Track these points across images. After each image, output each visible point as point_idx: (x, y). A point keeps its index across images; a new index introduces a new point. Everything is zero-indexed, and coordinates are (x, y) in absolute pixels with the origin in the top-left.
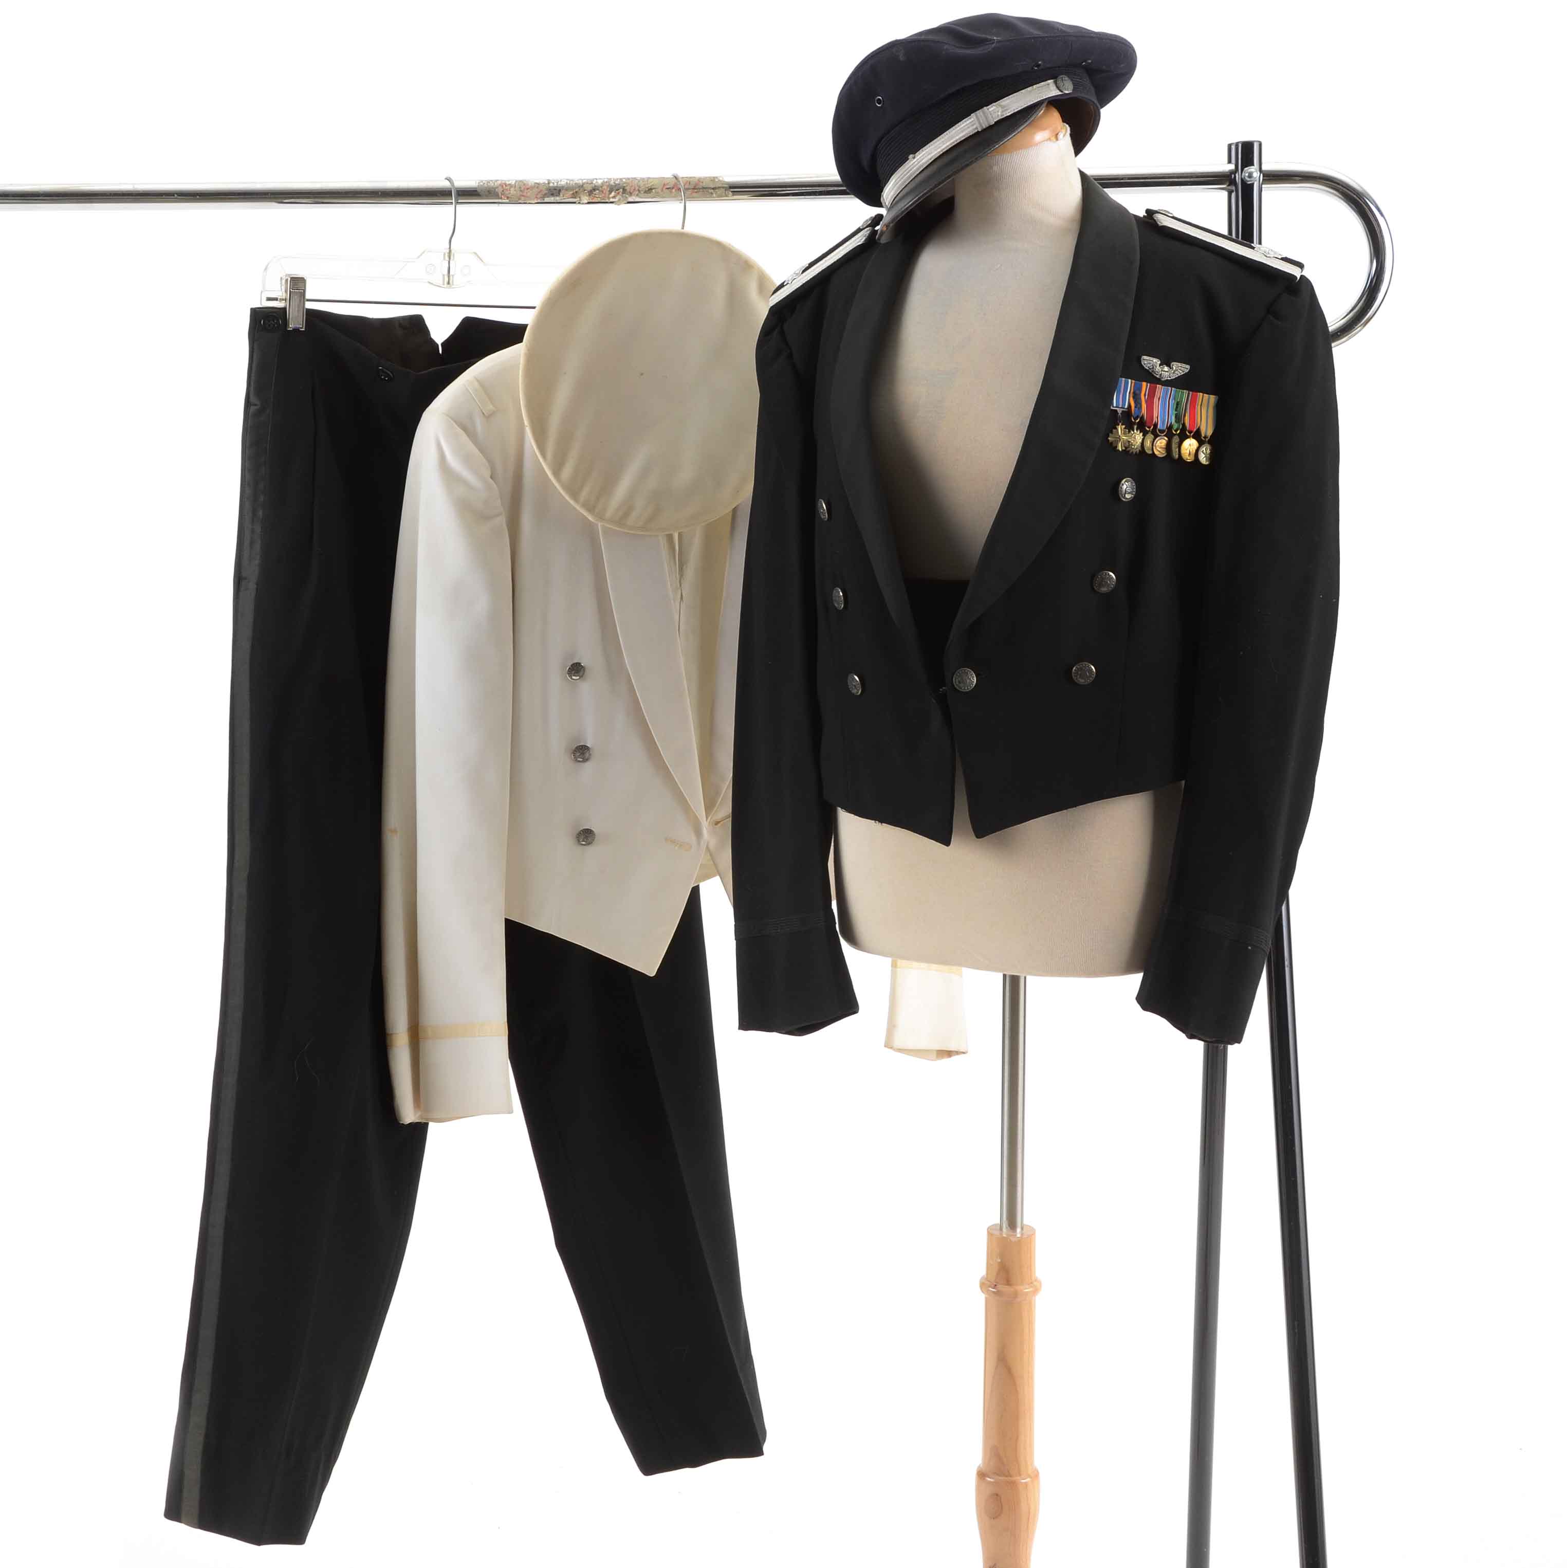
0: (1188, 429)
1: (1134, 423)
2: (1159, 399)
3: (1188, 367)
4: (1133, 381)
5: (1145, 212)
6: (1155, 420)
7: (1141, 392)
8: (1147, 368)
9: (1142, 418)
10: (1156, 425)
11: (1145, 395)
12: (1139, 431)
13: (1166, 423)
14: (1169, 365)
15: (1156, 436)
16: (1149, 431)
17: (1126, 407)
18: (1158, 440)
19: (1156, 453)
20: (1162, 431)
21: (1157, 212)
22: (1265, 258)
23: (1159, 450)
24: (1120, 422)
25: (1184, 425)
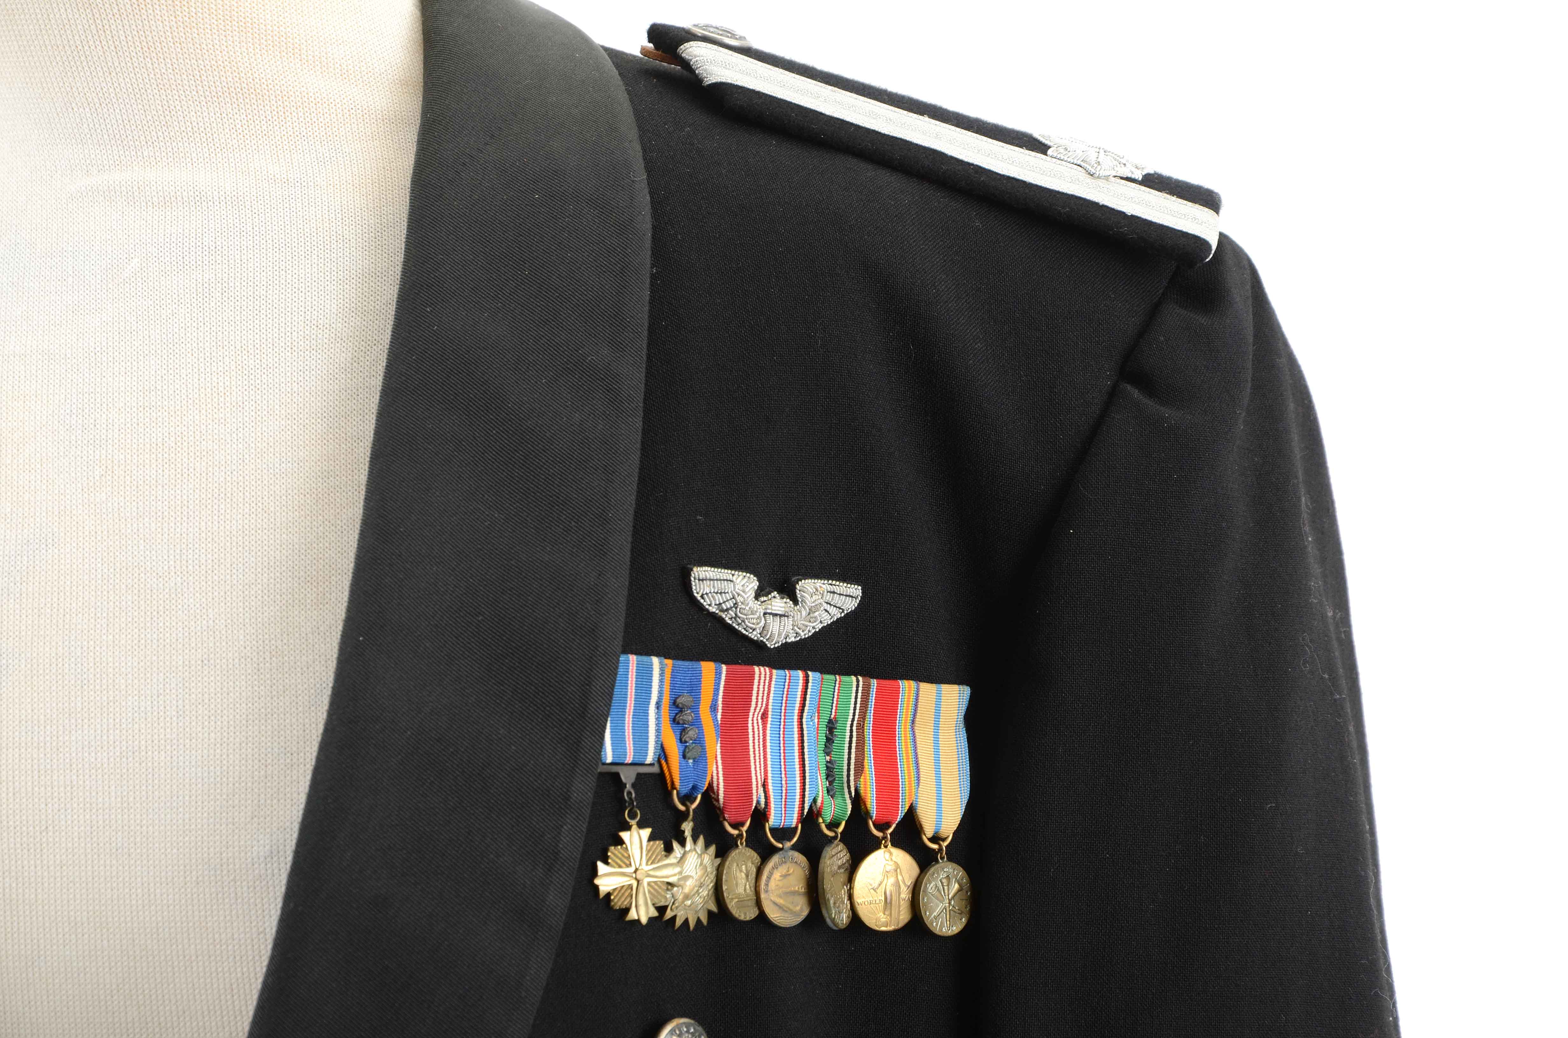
0: (874, 818)
1: (684, 816)
2: (764, 716)
3: (856, 590)
4: (669, 662)
5: (645, 36)
6: (757, 795)
7: (697, 701)
8: (713, 609)
9: (709, 794)
10: (760, 816)
11: (714, 708)
12: (701, 841)
13: (797, 803)
14: (789, 593)
15: (766, 852)
16: (740, 836)
17: (649, 759)
18: (775, 867)
19: (774, 915)
20: (783, 833)
21: (688, 36)
22: (1089, 180)
23: (781, 901)
24: (633, 816)
25: (858, 801)
